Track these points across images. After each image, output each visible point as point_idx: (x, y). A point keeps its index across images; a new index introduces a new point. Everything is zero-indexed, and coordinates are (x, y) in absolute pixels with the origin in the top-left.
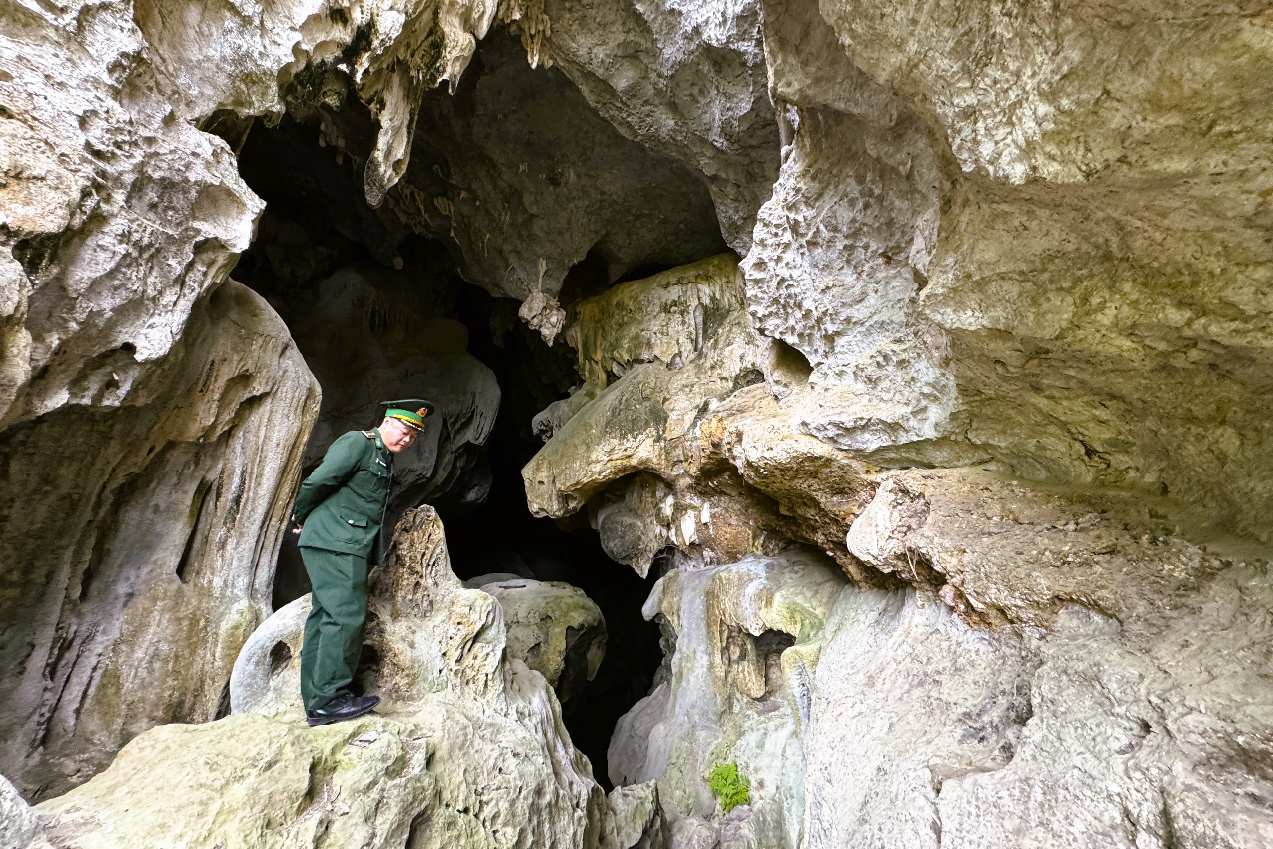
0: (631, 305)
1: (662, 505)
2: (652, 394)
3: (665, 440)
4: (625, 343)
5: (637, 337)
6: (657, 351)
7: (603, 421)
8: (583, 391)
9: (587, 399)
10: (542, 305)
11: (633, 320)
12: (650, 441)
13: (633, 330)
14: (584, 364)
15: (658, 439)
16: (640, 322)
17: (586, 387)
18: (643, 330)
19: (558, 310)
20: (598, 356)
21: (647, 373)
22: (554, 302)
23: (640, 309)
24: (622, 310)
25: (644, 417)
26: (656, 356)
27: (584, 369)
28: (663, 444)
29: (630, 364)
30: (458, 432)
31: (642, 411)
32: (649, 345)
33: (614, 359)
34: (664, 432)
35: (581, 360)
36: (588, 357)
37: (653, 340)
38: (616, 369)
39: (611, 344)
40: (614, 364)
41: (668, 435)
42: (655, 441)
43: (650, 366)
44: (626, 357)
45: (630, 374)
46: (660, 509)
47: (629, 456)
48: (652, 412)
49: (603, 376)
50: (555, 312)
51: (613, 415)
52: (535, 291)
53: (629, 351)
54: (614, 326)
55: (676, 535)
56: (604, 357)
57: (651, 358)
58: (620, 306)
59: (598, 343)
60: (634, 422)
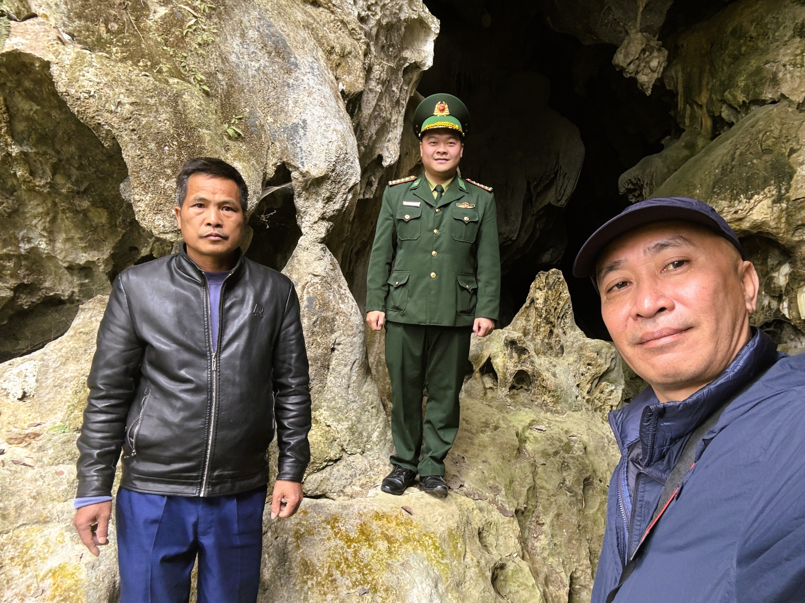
0: (753, 31)
1: (775, 275)
2: (775, 144)
3: (788, 200)
4: (741, 82)
5: (759, 71)
6: (785, 89)
7: (710, 181)
8: (681, 143)
9: (686, 152)
10: (640, 48)
11: (755, 49)
12: (767, 202)
13: (754, 63)
14: (685, 109)
15: (778, 200)
16: (765, 51)
17: (685, 137)
18: (767, 62)
19: (659, 50)
20: (703, 99)
21: (770, 119)
22: (654, 43)
23: (765, 34)
24: (740, 38)
25: (763, 173)
26: (783, 96)
27: (683, 117)
28: (784, 205)
29: (746, 107)
30: (539, 194)
31: (761, 167)
32: (775, 81)
33: (723, 101)
34: (787, 191)
35: (680, 105)
36: (690, 100)
37: (780, 75)
38: (725, 113)
39: (722, 83)
40: (724, 108)
41: (792, 194)
42: (774, 202)
43: (774, 110)
44: (741, 98)
45: (746, 121)
46: (772, 279)
47: (740, 220)
48: (774, 167)
49: (708, 123)
50: (655, 54)
51: (724, 172)
52: (632, 32)
53: (746, 90)
54: (728, 60)
55: (789, 308)
56: (710, 100)
57: (776, 97)
58: (738, 33)
59: (704, 82)
60: (749, 180)
